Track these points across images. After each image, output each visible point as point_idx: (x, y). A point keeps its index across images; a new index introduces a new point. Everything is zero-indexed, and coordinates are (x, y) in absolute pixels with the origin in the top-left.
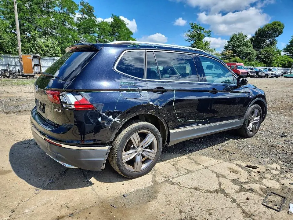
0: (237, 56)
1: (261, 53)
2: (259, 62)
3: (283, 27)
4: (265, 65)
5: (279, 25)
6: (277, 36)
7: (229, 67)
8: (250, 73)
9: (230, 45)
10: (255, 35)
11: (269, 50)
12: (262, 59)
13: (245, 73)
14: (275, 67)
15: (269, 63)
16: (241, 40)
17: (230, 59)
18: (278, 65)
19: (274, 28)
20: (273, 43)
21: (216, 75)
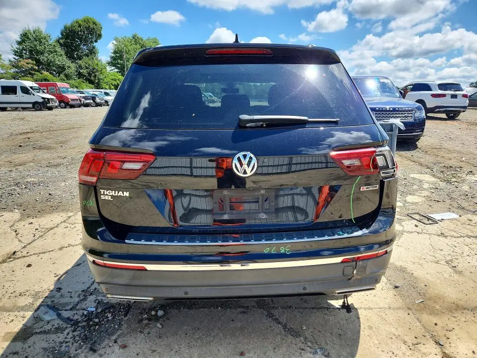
0: (43, 69)
1: (80, 67)
2: (83, 82)
3: (101, 28)
4: (93, 86)
5: (94, 23)
6: (96, 41)
7: (44, 89)
8: (83, 99)
9: (23, 49)
10: (61, 35)
11: (90, 62)
12: (85, 76)
13: (77, 100)
14: (106, 89)
15: (97, 83)
16: (43, 41)
17: (32, 75)
18: (110, 87)
19: (89, 28)
20: (92, 52)
21: (31, 106)
